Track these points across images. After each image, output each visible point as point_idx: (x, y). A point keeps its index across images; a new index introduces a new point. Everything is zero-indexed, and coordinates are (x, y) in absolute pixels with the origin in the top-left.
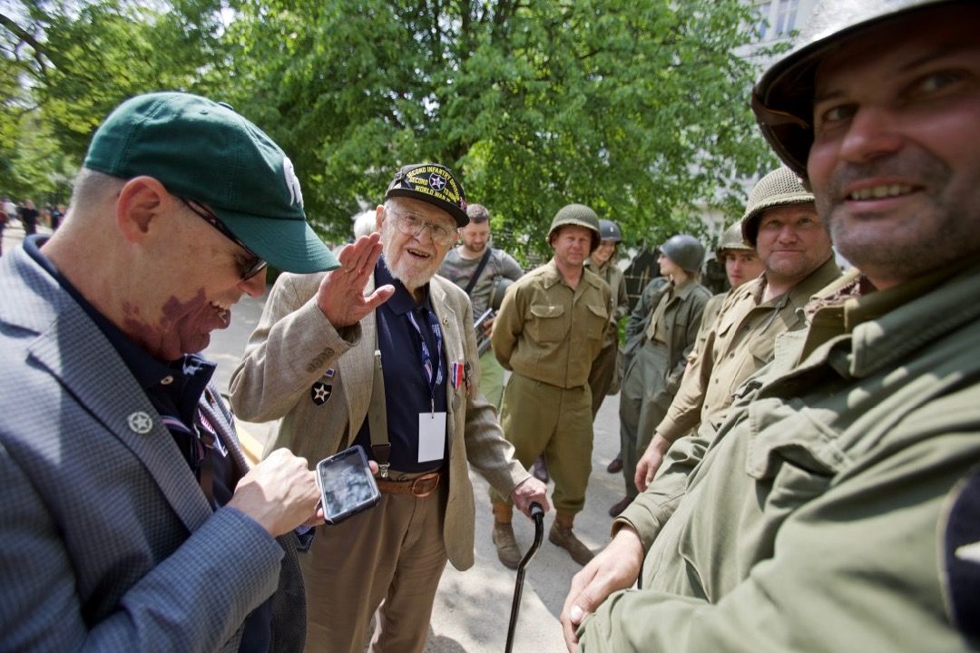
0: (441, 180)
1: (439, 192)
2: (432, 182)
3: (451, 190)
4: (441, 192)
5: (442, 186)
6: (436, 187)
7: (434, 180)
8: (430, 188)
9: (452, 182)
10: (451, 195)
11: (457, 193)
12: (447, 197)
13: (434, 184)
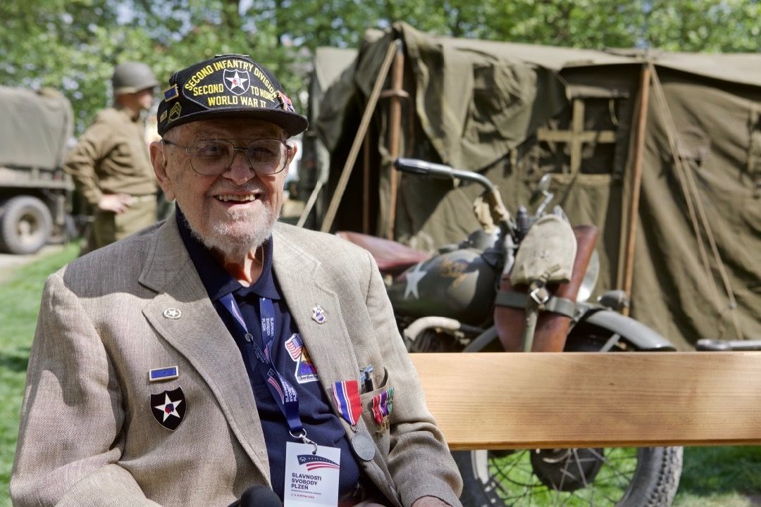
0: (241, 76)
1: (244, 95)
2: (229, 84)
3: (261, 86)
4: (249, 94)
5: (245, 84)
6: (238, 90)
7: (231, 79)
8: (231, 95)
9: (258, 73)
10: (263, 93)
11: (271, 88)
12: (259, 98)
13: (233, 86)
